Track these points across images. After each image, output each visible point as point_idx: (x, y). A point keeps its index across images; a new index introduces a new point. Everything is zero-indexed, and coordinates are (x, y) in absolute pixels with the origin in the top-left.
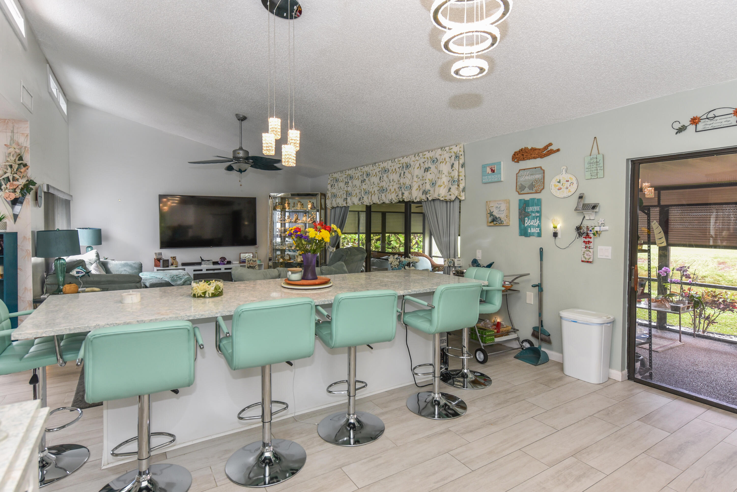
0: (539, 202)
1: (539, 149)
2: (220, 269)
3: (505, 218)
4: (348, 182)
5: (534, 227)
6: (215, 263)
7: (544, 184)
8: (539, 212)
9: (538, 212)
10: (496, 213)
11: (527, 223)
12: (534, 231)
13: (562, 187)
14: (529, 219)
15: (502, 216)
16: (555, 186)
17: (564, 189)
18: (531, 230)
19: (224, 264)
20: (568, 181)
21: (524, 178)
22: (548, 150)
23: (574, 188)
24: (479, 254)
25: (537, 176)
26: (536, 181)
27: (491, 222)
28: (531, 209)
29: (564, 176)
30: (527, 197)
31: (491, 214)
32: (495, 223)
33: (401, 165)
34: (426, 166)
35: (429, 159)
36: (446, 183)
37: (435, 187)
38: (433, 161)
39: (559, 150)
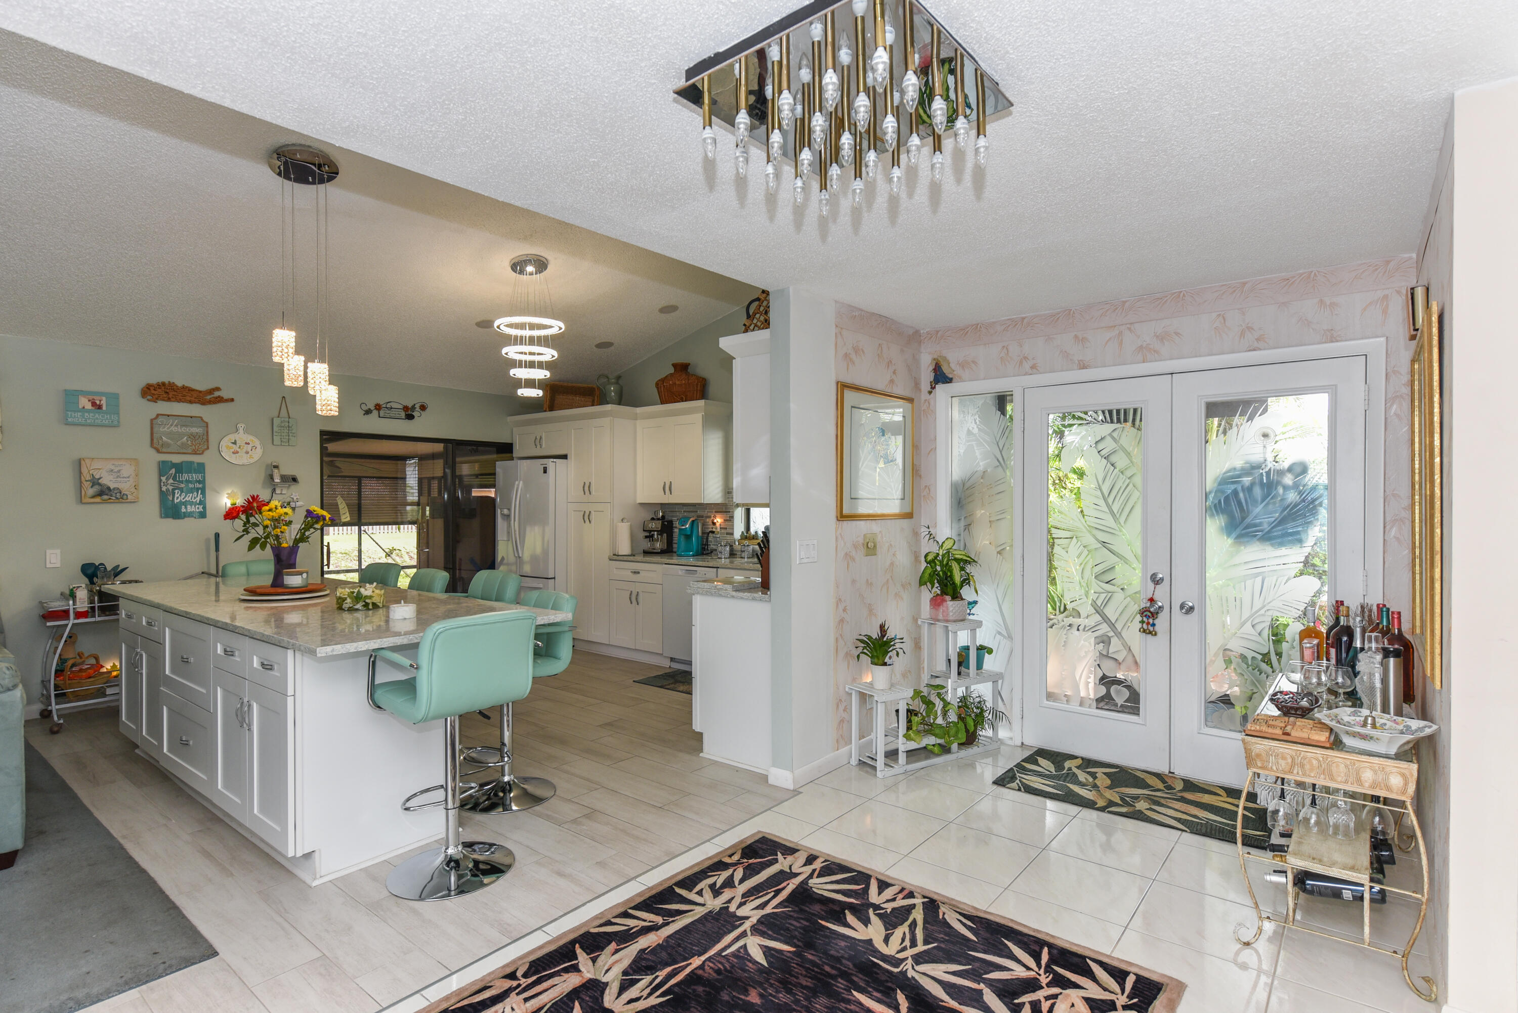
0: (201, 468)
1: (200, 392)
3: (133, 490)
5: (191, 503)
7: (208, 442)
8: (202, 482)
9: (199, 482)
10: (108, 480)
11: (178, 498)
12: (193, 509)
13: (238, 450)
14: (182, 492)
15: (125, 487)
16: (228, 447)
17: (242, 453)
18: (186, 508)
20: (249, 444)
21: (168, 428)
22: (212, 396)
23: (257, 454)
24: (54, 558)
25: (195, 430)
26: (192, 436)
27: (93, 497)
28: (185, 476)
29: (242, 437)
30: (176, 459)
31: (95, 482)
32: (105, 497)
39: (232, 400)
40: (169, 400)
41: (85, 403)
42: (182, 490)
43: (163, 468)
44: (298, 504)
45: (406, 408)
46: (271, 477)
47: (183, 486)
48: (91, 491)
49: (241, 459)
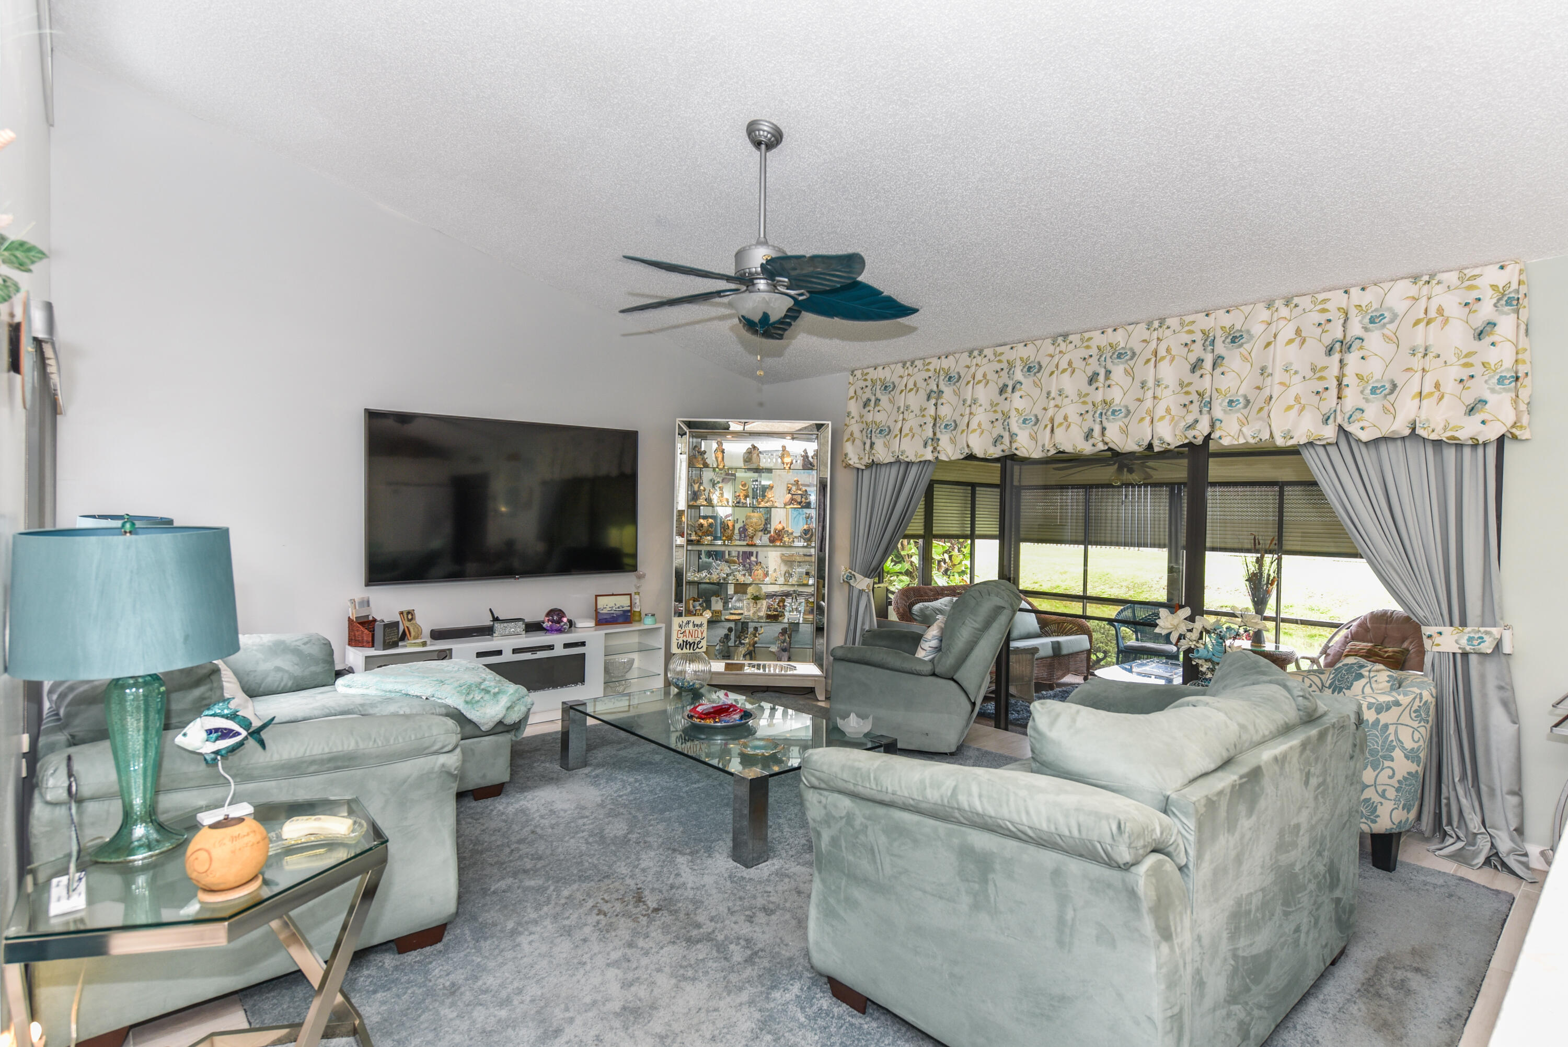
2: (551, 647)
4: (941, 392)
6: (533, 627)
19: (560, 631)
33: (1198, 337)
34: (1340, 335)
35: (1353, 312)
36: (1450, 386)
37: (1391, 398)
38: (1372, 321)
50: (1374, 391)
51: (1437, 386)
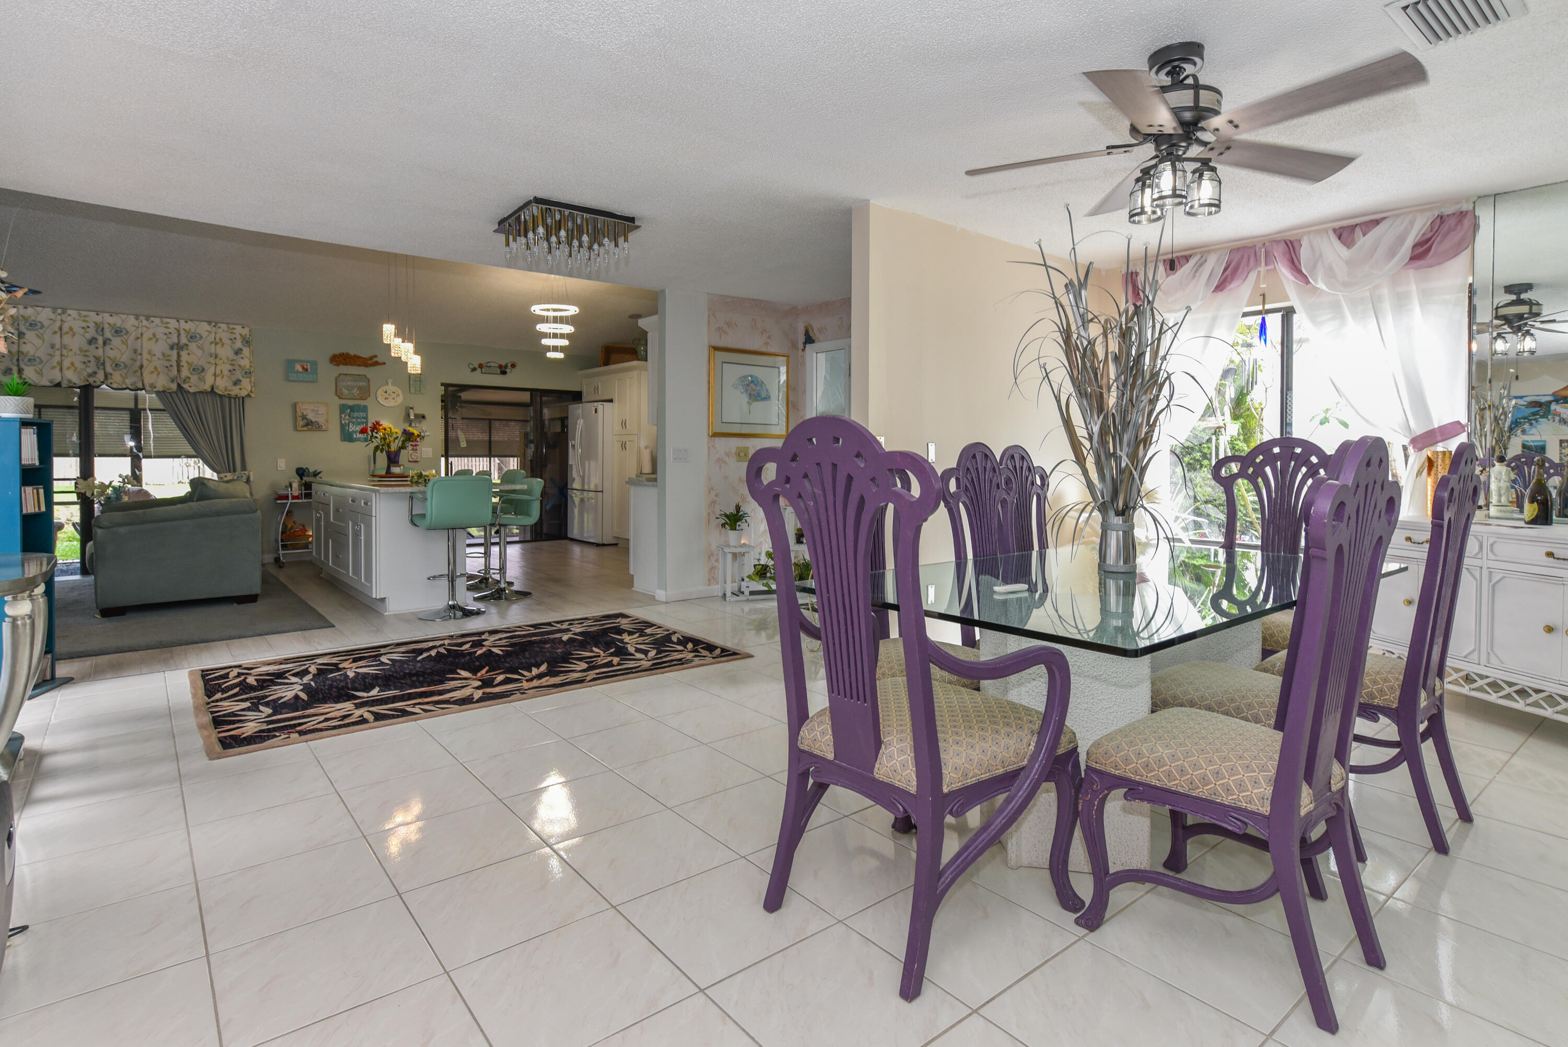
0: (366, 408)
1: (365, 358)
3: (325, 423)
5: (360, 432)
7: (369, 391)
8: (366, 418)
9: (364, 418)
10: (311, 416)
11: (351, 428)
12: (361, 436)
13: (389, 397)
15: (321, 420)
16: (380, 396)
17: (391, 399)
18: (356, 435)
20: (395, 393)
21: (346, 383)
22: (372, 361)
23: (400, 400)
24: (282, 464)
25: (361, 384)
26: (360, 388)
27: (303, 427)
28: (356, 414)
29: (390, 388)
30: (350, 403)
31: (304, 417)
32: (310, 427)
33: (92, 325)
34: (176, 341)
35: (182, 332)
36: (226, 372)
37: (203, 374)
38: (191, 337)
39: (384, 363)
40: (346, 364)
41: (298, 367)
42: (353, 423)
43: (343, 408)
44: (426, 434)
45: (500, 366)
46: (409, 415)
47: (354, 420)
48: (301, 423)
49: (390, 403)
50: (194, 369)
51: (221, 372)
